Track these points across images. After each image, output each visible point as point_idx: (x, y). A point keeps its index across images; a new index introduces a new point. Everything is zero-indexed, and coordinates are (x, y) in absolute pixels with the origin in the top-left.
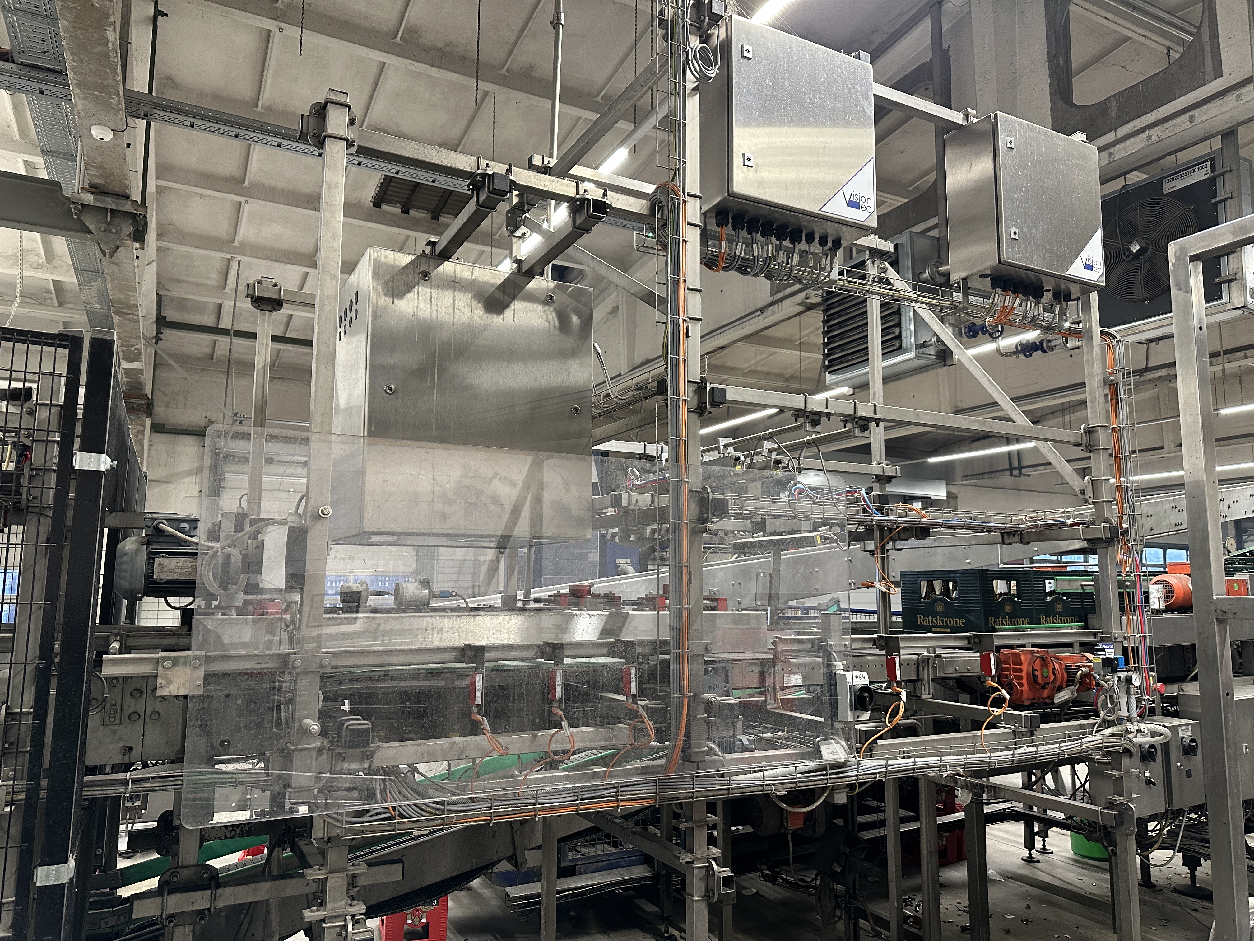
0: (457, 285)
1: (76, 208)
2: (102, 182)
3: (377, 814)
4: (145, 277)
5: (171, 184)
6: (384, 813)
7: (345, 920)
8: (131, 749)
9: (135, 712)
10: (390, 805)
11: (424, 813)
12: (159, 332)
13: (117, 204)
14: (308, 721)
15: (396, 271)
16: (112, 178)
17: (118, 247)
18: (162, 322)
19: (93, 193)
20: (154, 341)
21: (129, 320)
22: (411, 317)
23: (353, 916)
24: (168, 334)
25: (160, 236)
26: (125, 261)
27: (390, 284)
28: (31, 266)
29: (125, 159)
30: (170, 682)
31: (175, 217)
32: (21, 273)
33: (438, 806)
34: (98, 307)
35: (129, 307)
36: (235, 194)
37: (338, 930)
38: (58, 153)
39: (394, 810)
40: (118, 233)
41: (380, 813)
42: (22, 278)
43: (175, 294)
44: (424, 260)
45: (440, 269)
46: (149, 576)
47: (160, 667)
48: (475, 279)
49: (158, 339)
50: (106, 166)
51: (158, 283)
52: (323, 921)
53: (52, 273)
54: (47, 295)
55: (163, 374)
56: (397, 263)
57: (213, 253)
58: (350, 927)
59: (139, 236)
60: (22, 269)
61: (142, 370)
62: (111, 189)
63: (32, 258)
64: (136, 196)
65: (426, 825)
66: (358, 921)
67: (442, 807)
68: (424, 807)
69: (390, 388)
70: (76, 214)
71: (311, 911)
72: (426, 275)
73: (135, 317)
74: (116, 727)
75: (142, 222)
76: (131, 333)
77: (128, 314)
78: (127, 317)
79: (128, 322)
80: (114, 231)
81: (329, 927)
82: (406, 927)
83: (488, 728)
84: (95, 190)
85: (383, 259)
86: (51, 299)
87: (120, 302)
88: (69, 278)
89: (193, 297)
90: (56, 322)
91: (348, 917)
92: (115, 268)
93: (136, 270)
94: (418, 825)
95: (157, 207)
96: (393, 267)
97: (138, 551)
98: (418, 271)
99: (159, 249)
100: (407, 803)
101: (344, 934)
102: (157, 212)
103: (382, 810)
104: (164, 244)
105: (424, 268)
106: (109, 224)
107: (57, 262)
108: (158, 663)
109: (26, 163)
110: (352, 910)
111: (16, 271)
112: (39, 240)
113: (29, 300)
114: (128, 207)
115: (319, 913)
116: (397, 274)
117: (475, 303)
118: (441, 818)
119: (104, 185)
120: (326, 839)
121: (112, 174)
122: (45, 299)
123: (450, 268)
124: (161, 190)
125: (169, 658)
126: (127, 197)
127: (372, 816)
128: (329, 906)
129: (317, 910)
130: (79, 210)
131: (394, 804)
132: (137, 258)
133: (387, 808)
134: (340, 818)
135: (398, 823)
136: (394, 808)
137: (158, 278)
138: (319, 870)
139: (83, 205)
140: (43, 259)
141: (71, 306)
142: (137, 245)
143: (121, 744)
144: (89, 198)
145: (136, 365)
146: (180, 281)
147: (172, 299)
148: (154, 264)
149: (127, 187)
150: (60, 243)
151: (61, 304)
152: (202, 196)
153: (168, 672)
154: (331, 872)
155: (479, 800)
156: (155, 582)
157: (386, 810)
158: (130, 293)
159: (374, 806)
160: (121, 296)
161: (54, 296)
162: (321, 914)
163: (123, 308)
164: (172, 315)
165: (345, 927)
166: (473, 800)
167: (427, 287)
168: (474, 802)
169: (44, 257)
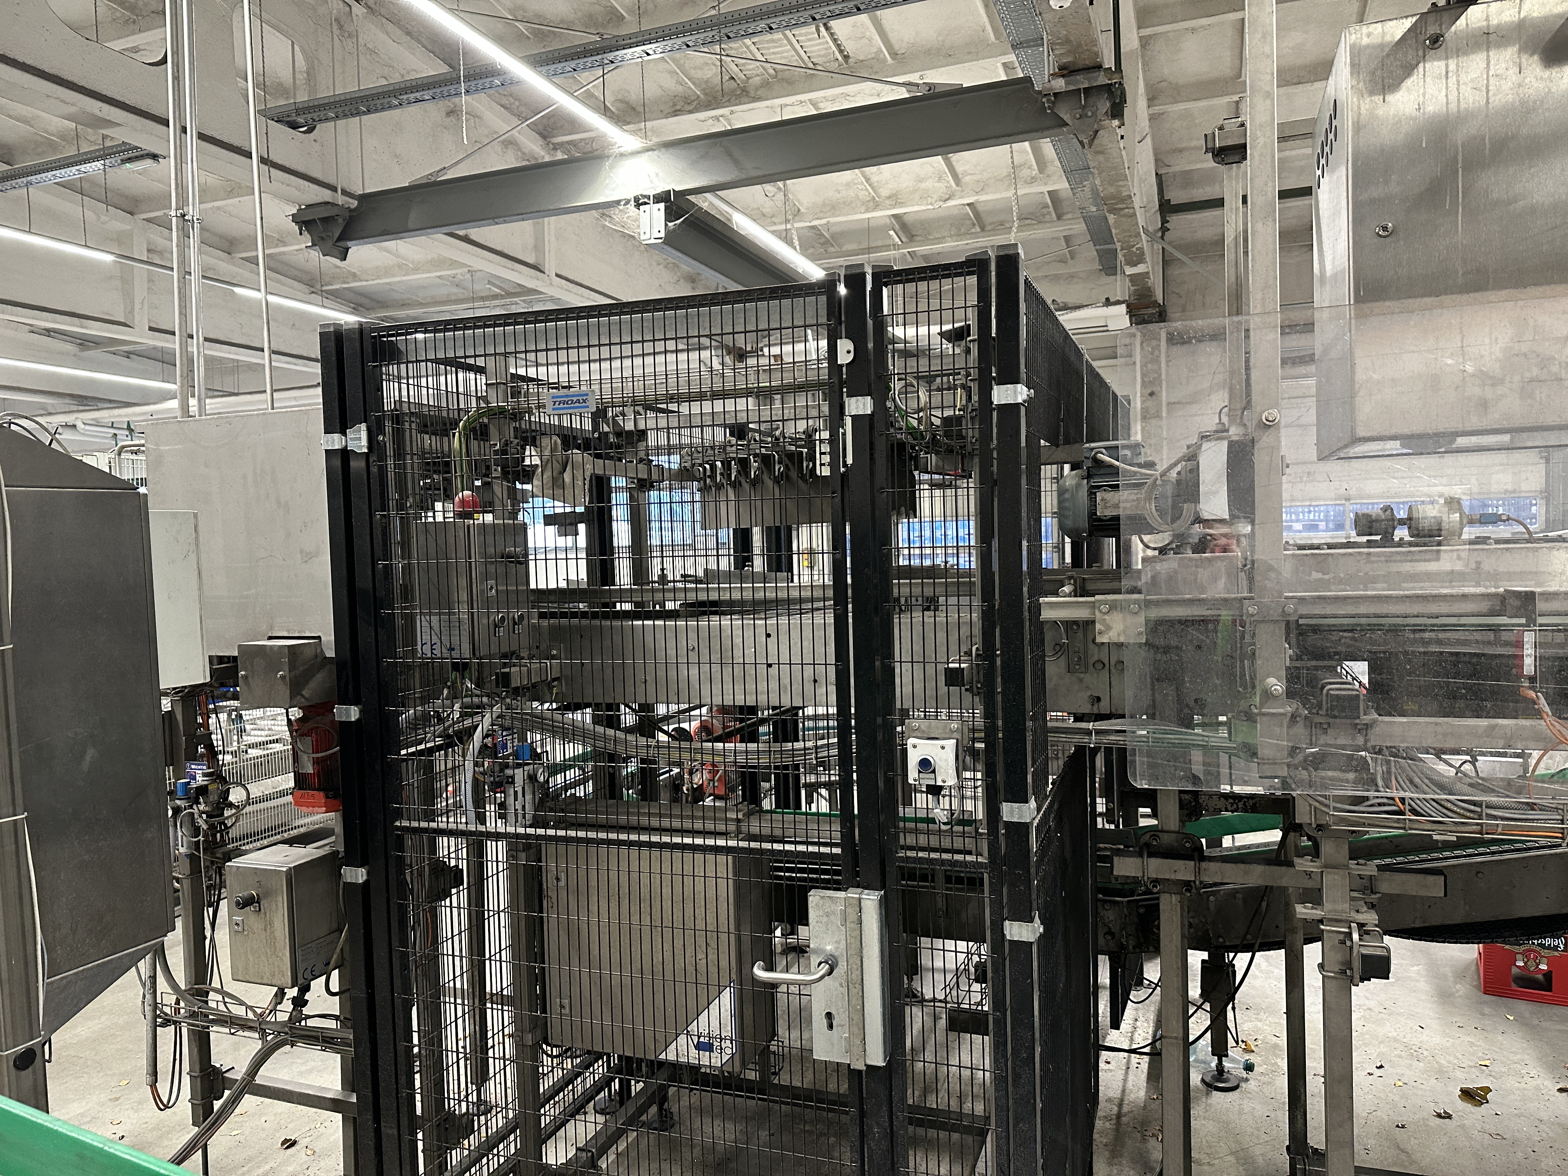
0: (1492, 37)
1: (1049, 101)
2: (1070, 59)
3: (1380, 805)
4: (1138, 159)
5: (1156, 28)
6: (1390, 805)
7: (1350, 927)
8: (1099, 699)
9: (1099, 661)
10: (1397, 794)
11: (1449, 814)
12: (1164, 221)
13: (1089, 80)
14: (1272, 680)
15: (1387, 50)
16: (1080, 50)
17: (1097, 132)
18: (1167, 208)
19: (1063, 76)
20: (1160, 234)
21: (1125, 216)
22: (1415, 113)
23: (1361, 926)
24: (1175, 220)
25: (1151, 100)
26: (1110, 145)
27: (1379, 73)
28: (1026, 182)
29: (1090, 21)
30: (1109, 628)
31: (1166, 71)
32: (1016, 193)
33: (1472, 808)
34: (1094, 209)
35: (1123, 200)
36: (1235, 10)
37: (1341, 937)
38: (1027, 41)
39: (1403, 804)
40: (1094, 114)
41: (1384, 805)
42: (1017, 199)
43: (1177, 169)
44: (1431, 18)
45: (1461, 22)
46: (1092, 513)
47: (1097, 612)
48: (1525, 17)
49: (1164, 230)
50: (1072, 38)
51: (1157, 161)
52: (1321, 921)
53: (1046, 184)
54: (1045, 211)
55: (1175, 272)
56: (1388, 38)
57: (1216, 101)
58: (1356, 936)
59: (1117, 111)
60: (1016, 189)
61: (1148, 273)
62: (1081, 64)
63: (1025, 173)
64: (1109, 62)
65: (1454, 829)
66: (1367, 933)
67: (1478, 809)
68: (1449, 805)
69: (1385, 228)
70: (1049, 108)
71: (1305, 907)
72: (1436, 40)
73: (1131, 211)
74: (1082, 675)
75: (1119, 92)
76: (1129, 231)
77: (1123, 209)
78: (1122, 213)
79: (1124, 219)
80: (1090, 114)
81: (1328, 931)
82: (1514, 970)
83: (1547, 709)
84: (1065, 72)
85: (1365, 41)
86: (1049, 213)
87: (1113, 197)
88: (1061, 185)
89: (1199, 166)
90: (1058, 238)
91: (1354, 925)
92: (1101, 158)
93: (1124, 153)
94: (1441, 827)
95: (1143, 65)
96: (1381, 46)
97: (1078, 486)
98: (1422, 38)
99: (1152, 118)
100: (1422, 796)
101: (1348, 943)
102: (1144, 72)
103: (1385, 801)
104: (1156, 109)
105: (1432, 30)
106: (1084, 108)
107: (1050, 169)
108: (1094, 607)
109: (1005, 65)
110: (1361, 918)
111: (1010, 193)
112: (1029, 149)
113: (1029, 221)
114: (1102, 79)
115: (1314, 911)
116: (1388, 55)
117: (1524, 58)
118: (1477, 824)
119: (1073, 63)
120: (1314, 826)
121: (1079, 45)
122: (1044, 215)
123: (1479, 15)
124: (1145, 42)
125: (1105, 602)
126: (1099, 67)
127: (1372, 805)
128: (1327, 906)
129: (1312, 908)
130: (1053, 103)
131: (1402, 794)
132: (1122, 137)
133: (1393, 799)
134: (1327, 802)
135: (1410, 820)
136: (1403, 800)
137: (1156, 154)
138: (1312, 861)
139: (1055, 94)
140: (1035, 172)
141: (1069, 216)
142: (1116, 123)
143: (1089, 693)
144: (1060, 84)
145: (1140, 269)
146: (1181, 151)
147: (1175, 175)
148: (1149, 138)
149: (1096, 54)
150: (1047, 146)
151: (1059, 217)
152: (1193, 30)
153: (1106, 617)
154: (1326, 866)
155: (1543, 808)
156: (1099, 519)
157: (1391, 802)
158: (1121, 183)
159: (1371, 794)
160: (1112, 190)
161: (1051, 209)
162: (1318, 913)
163: (1117, 204)
164: (1177, 196)
165: (1350, 935)
166: (1532, 806)
167: (1440, 59)
168: (1533, 809)
169: (1035, 167)
